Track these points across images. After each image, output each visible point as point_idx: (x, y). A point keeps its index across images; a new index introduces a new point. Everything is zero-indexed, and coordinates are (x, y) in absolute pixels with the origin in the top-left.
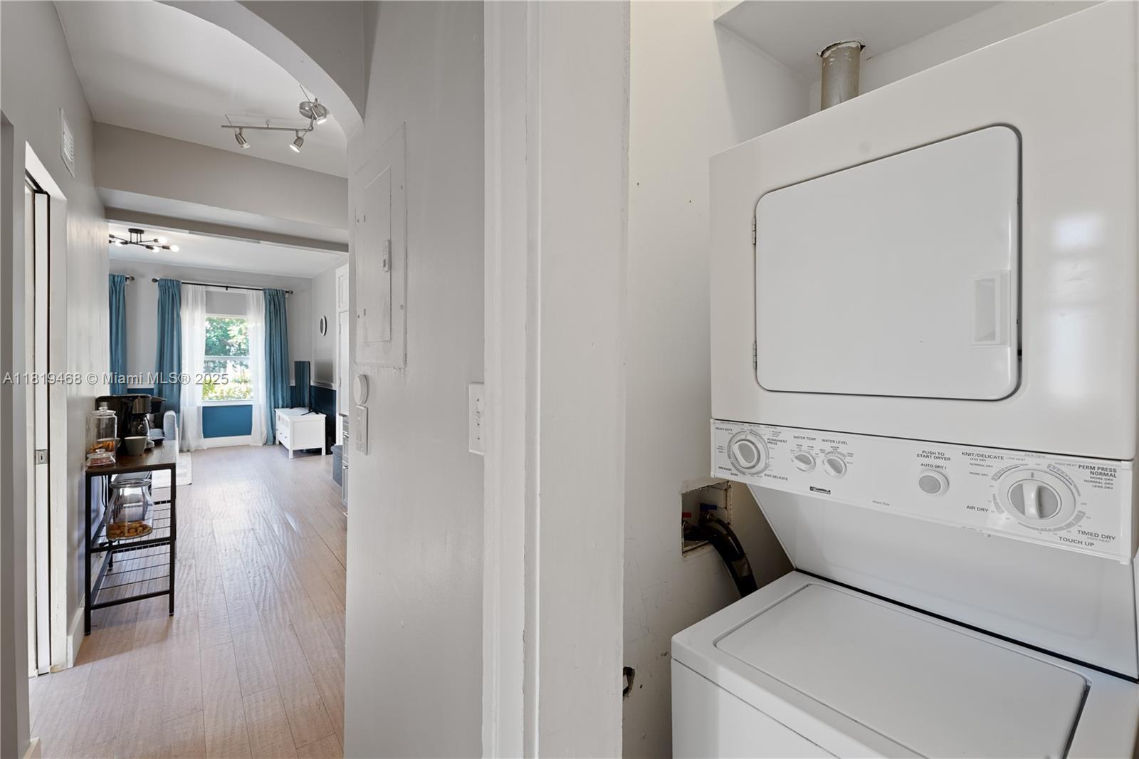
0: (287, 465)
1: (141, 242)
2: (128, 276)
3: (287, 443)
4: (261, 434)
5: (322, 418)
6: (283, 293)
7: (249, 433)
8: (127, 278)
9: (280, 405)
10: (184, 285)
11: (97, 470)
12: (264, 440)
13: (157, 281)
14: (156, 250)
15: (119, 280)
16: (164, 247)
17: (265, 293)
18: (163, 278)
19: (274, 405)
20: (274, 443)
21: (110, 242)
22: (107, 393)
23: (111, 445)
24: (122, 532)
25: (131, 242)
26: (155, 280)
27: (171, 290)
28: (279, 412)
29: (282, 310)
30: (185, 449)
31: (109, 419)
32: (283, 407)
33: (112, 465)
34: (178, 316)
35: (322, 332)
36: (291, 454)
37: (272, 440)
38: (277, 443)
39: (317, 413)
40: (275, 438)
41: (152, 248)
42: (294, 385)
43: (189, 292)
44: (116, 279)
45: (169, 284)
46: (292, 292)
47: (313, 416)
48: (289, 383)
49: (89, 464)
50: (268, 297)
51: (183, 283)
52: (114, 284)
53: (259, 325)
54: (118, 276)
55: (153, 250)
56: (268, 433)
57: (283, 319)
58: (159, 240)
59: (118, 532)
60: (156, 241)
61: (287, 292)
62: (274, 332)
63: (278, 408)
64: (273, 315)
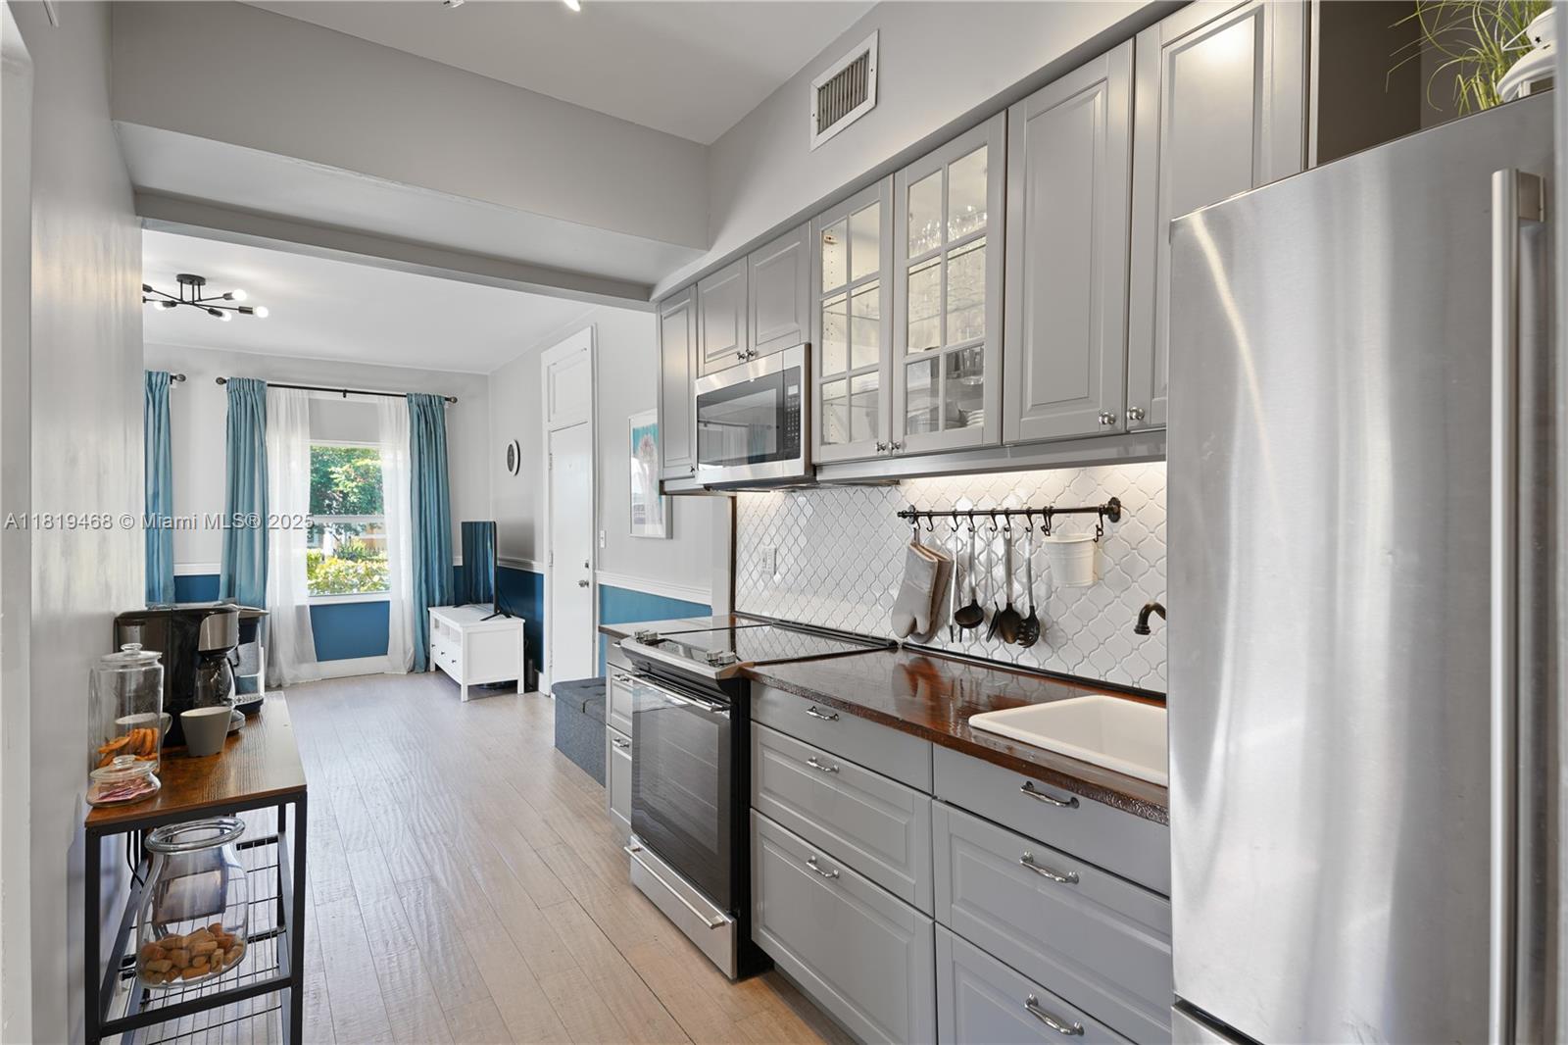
0: (456, 712)
1: (200, 300)
2: (174, 375)
3: (456, 672)
4: (405, 652)
5: (515, 626)
6: (440, 403)
7: (385, 652)
8: (172, 378)
9: (437, 601)
10: (271, 388)
11: (115, 815)
12: (409, 664)
13: (225, 381)
14: (228, 315)
15: (159, 381)
16: (242, 310)
17: (410, 402)
18: (235, 376)
19: (427, 600)
20: (427, 669)
21: (145, 300)
22: (139, 604)
23: (149, 738)
24: (174, 966)
25: (182, 301)
26: (221, 381)
27: (249, 398)
28: (436, 613)
29: (440, 431)
30: (274, 684)
31: (146, 672)
32: (441, 605)
33: (149, 798)
34: (262, 444)
35: (511, 470)
36: (464, 691)
37: (423, 664)
38: (433, 668)
39: (508, 617)
40: (428, 659)
41: (220, 314)
42: (460, 563)
43: (279, 401)
44: (154, 379)
45: (246, 388)
46: (456, 400)
47: (501, 622)
48: (452, 563)
49: (96, 798)
50: (415, 408)
51: (269, 385)
52: (151, 389)
53: (400, 457)
54: (158, 373)
55: (221, 318)
56: (415, 651)
57: (441, 448)
58: (233, 296)
59: (165, 965)
60: (227, 297)
61: (447, 399)
62: (425, 470)
63: (434, 606)
64: (424, 441)
